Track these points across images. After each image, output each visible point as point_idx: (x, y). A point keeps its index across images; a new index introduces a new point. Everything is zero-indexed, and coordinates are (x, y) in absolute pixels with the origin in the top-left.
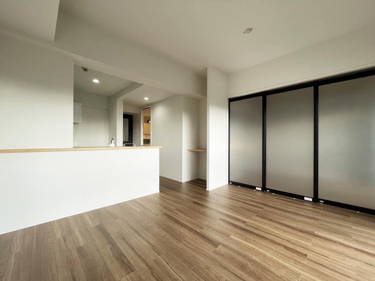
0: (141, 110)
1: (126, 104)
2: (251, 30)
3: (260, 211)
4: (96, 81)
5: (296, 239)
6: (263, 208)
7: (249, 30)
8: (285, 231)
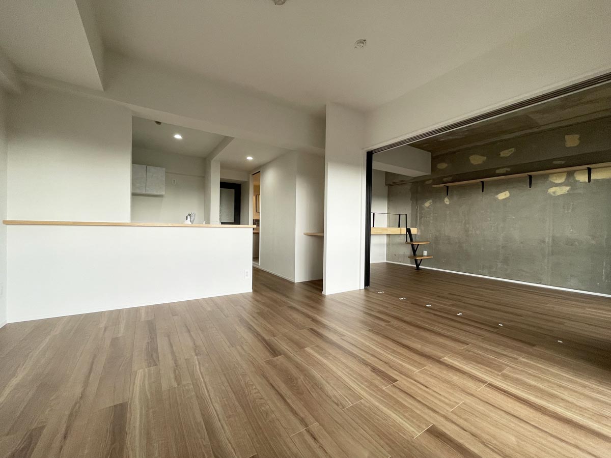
0: (250, 175)
1: (224, 167)
2: (363, 42)
3: (381, 326)
4: (178, 137)
5: (401, 362)
6: (389, 322)
7: (361, 42)
8: (394, 351)
